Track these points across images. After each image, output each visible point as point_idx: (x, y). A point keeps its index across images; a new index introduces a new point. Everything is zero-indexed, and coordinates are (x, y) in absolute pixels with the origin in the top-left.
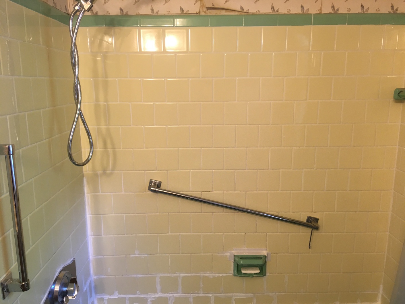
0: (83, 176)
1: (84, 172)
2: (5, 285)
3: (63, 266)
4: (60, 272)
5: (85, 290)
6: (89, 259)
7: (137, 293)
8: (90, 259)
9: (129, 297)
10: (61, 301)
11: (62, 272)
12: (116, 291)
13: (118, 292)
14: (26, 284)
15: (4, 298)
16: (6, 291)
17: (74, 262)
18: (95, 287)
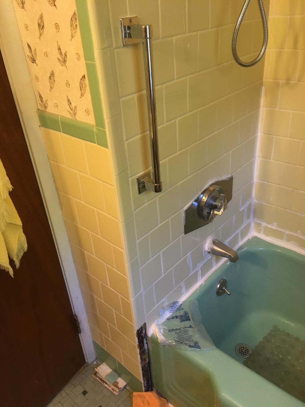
0: (261, 84)
1: (264, 80)
2: (141, 181)
3: (217, 180)
4: (211, 185)
5: (241, 210)
6: (252, 181)
7: (298, 232)
8: (254, 181)
9: (287, 233)
10: (208, 212)
11: (214, 185)
12: (275, 222)
13: (277, 224)
14: (158, 186)
15: (140, 193)
16: (142, 187)
17: (231, 179)
18: (255, 210)
